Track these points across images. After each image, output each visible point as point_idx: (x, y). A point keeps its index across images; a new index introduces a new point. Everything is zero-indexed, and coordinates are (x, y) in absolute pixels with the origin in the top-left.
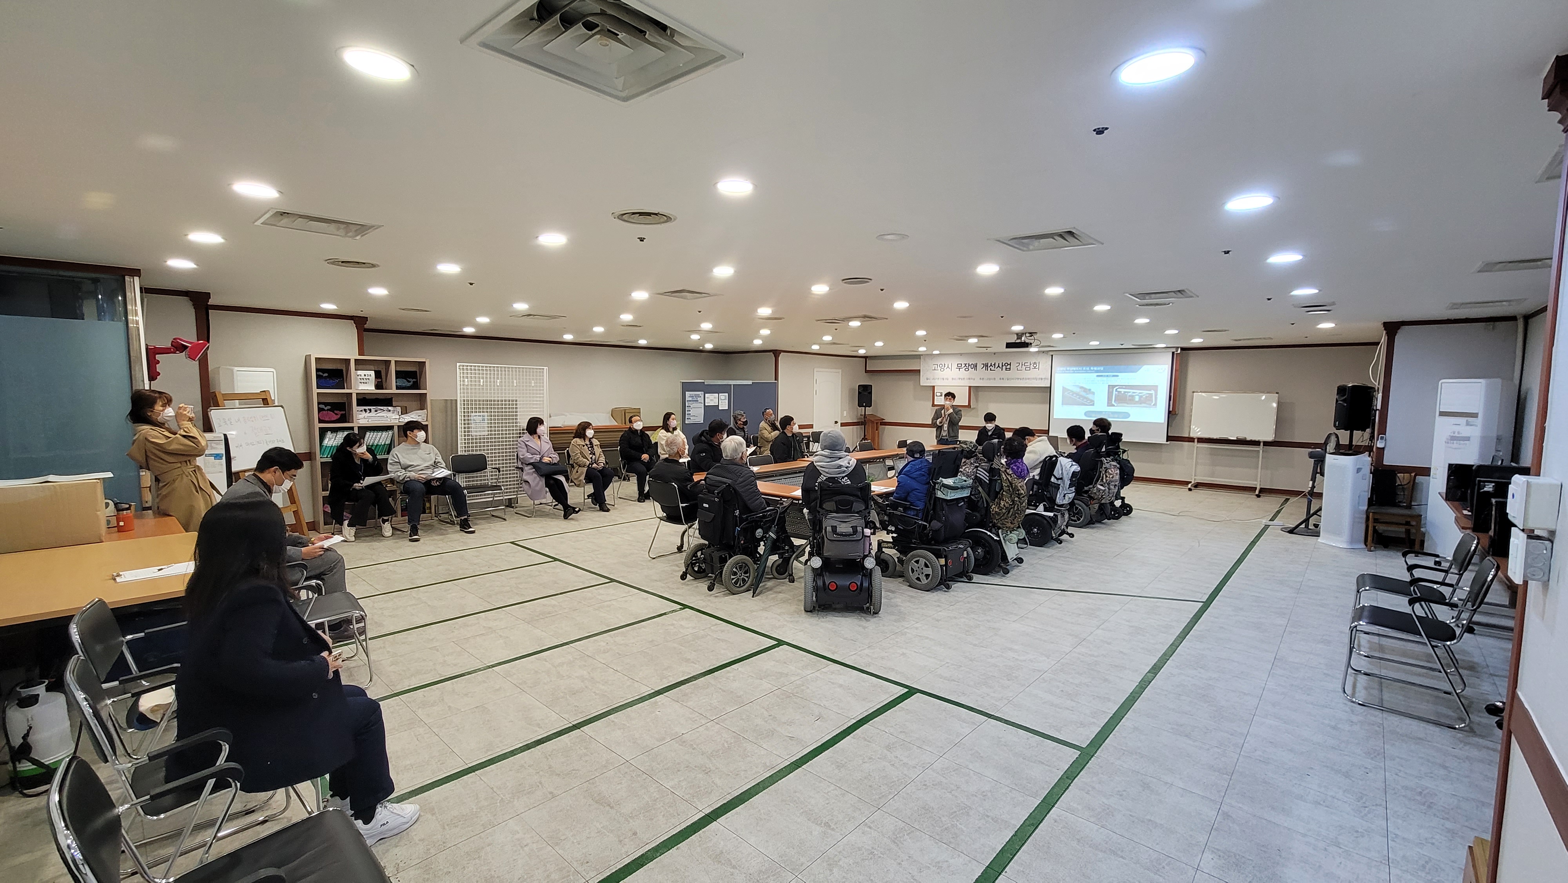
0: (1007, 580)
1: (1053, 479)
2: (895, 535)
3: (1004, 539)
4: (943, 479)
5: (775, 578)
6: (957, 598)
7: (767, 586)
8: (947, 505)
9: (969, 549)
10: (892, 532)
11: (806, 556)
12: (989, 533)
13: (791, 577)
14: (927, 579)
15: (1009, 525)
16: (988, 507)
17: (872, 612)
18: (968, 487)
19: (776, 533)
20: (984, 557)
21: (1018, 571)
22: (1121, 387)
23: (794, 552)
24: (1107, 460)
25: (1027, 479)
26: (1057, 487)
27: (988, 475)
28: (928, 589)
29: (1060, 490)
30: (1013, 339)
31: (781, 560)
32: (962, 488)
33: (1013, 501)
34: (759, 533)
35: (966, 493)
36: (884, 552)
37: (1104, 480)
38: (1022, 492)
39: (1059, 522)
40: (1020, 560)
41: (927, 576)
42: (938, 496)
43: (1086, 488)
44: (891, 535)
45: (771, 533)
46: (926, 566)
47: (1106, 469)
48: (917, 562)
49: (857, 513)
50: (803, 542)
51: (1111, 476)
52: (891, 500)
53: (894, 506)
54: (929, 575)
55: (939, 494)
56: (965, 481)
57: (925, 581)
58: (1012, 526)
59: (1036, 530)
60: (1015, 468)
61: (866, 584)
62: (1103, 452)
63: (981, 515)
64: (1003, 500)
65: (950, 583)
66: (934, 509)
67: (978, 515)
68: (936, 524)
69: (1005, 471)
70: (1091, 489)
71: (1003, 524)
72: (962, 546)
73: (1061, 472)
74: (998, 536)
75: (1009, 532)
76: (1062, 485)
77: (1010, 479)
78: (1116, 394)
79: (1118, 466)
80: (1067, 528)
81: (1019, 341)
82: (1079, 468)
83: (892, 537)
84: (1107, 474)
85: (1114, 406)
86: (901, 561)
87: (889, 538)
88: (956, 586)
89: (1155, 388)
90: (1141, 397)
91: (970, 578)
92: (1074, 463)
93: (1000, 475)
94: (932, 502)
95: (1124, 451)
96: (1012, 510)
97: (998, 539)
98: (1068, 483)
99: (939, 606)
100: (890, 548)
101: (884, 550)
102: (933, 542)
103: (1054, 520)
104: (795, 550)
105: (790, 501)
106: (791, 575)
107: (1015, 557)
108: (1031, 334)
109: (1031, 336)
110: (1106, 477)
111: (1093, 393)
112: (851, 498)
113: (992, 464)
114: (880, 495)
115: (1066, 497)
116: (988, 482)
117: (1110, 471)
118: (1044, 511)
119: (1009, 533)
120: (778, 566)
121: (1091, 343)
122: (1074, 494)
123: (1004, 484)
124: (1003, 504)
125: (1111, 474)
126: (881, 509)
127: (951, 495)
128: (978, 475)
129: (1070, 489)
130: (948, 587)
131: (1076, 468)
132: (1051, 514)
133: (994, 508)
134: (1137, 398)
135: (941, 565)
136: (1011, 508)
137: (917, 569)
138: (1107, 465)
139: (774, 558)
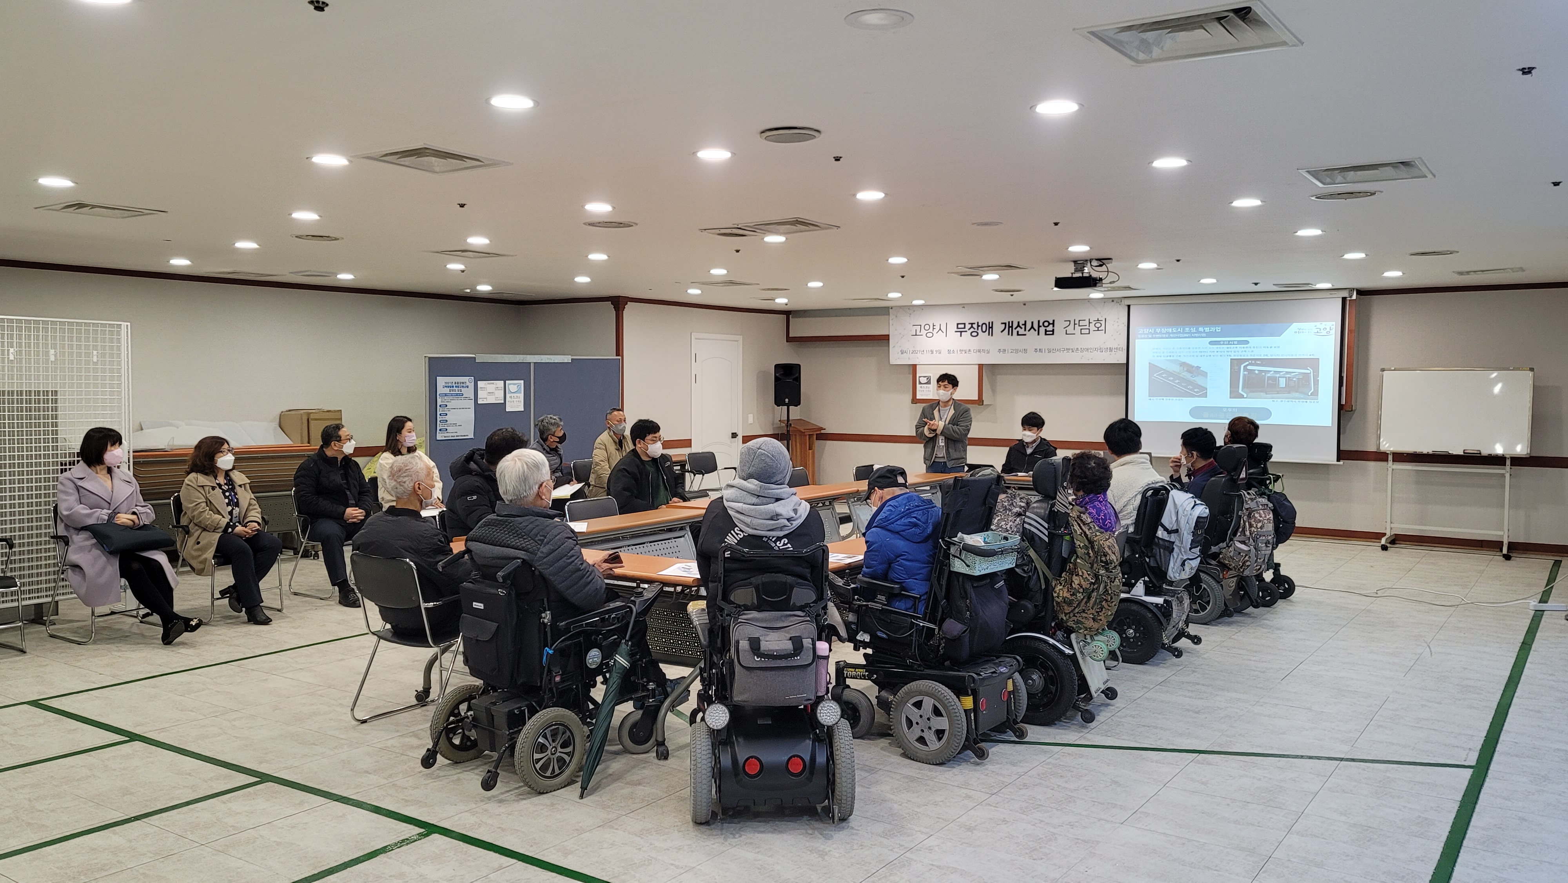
0: (1093, 734)
1: (1161, 533)
2: (869, 651)
3: (1081, 652)
4: (965, 536)
5: (626, 751)
6: (1001, 778)
7: (610, 771)
8: (974, 587)
9: (1017, 675)
10: (865, 645)
11: (692, 703)
12: (1051, 641)
13: (661, 749)
14: (940, 739)
15: (1090, 623)
16: (1048, 592)
17: (836, 818)
18: (1013, 551)
19: (631, 655)
20: (1045, 690)
21: (1109, 715)
22: (1254, 361)
23: (667, 696)
24: (1249, 494)
25: (1117, 533)
26: (1169, 548)
27: (1046, 525)
28: (941, 761)
29: (1175, 554)
30: (1068, 271)
31: (641, 712)
32: (1003, 552)
33: (1096, 576)
34: (594, 657)
35: (1008, 563)
36: (848, 687)
37: (1248, 533)
38: (1113, 557)
39: (1174, 616)
40: (1111, 693)
41: (940, 733)
42: (955, 570)
43: (1214, 549)
44: (862, 651)
45: (618, 658)
46: (937, 712)
47: (1250, 512)
48: (918, 705)
49: (801, 608)
50: (683, 671)
51: (1259, 525)
52: (861, 581)
53: (868, 592)
54: (944, 731)
55: (958, 566)
56: (1006, 538)
57: (934, 744)
58: (1096, 626)
59: (1132, 631)
60: (1094, 512)
61: (821, 759)
62: (1243, 479)
63: (1036, 606)
64: (1077, 575)
65: (983, 745)
66: (947, 597)
67: (1030, 606)
68: (953, 627)
69: (1079, 517)
70: (1224, 551)
71: (1078, 622)
72: (1003, 670)
73: (1174, 519)
74: (1071, 647)
75: (1088, 637)
76: (1177, 543)
77: (1088, 533)
78: (1244, 375)
79: (1271, 505)
80: (1187, 626)
81: (1079, 275)
82: (1207, 511)
83: (865, 655)
84: (1252, 521)
85: (1242, 397)
86: (884, 705)
87: (858, 658)
88: (996, 751)
89: (1314, 363)
90: (1289, 380)
91: (1021, 734)
92: (1198, 502)
93: (1068, 525)
94: (944, 582)
95: (1277, 478)
96: (1095, 594)
97: (1071, 652)
98: (1188, 538)
99: (968, 797)
100: (863, 677)
101: (849, 682)
102: (947, 663)
103: (1166, 610)
104: (669, 689)
105: (656, 588)
106: (661, 743)
107: (1103, 687)
108: (1102, 261)
109: (1101, 266)
110: (1251, 526)
111: (1205, 374)
112: (790, 579)
113: (1053, 505)
114: (840, 572)
115: (1187, 568)
116: (1046, 539)
117: (1257, 515)
118: (1147, 594)
119: (1089, 640)
120: (634, 725)
121: (1203, 281)
122: (1199, 558)
123: (1078, 543)
124: (1076, 582)
125: (1260, 521)
126: (844, 602)
127: (981, 567)
128: (1026, 526)
129: (1193, 550)
130: (982, 755)
131: (1202, 510)
132: (1160, 600)
133: (1061, 592)
134: (1282, 383)
135: (965, 710)
136: (1093, 591)
137: (919, 720)
138: (1252, 505)
139: (627, 708)
